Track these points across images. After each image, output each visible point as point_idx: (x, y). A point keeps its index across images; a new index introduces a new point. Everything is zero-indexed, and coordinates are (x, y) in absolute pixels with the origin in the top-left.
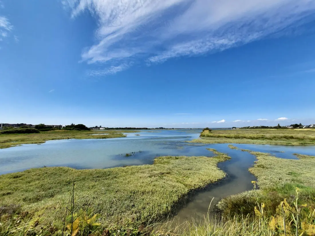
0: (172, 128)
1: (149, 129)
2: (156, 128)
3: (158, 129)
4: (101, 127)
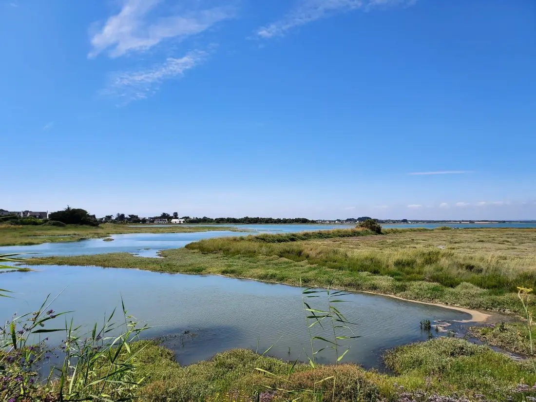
0: (402, 219)
1: (313, 222)
2: (348, 220)
3: (355, 221)
4: (176, 216)
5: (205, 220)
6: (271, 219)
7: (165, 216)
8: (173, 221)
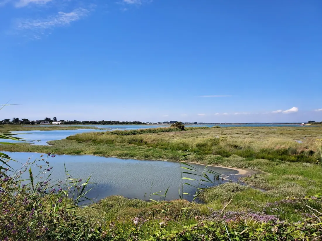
1: (144, 124)
2: (164, 123)
4: (55, 120)
5: (75, 123)
6: (118, 122)
7: (47, 120)
8: (53, 123)
